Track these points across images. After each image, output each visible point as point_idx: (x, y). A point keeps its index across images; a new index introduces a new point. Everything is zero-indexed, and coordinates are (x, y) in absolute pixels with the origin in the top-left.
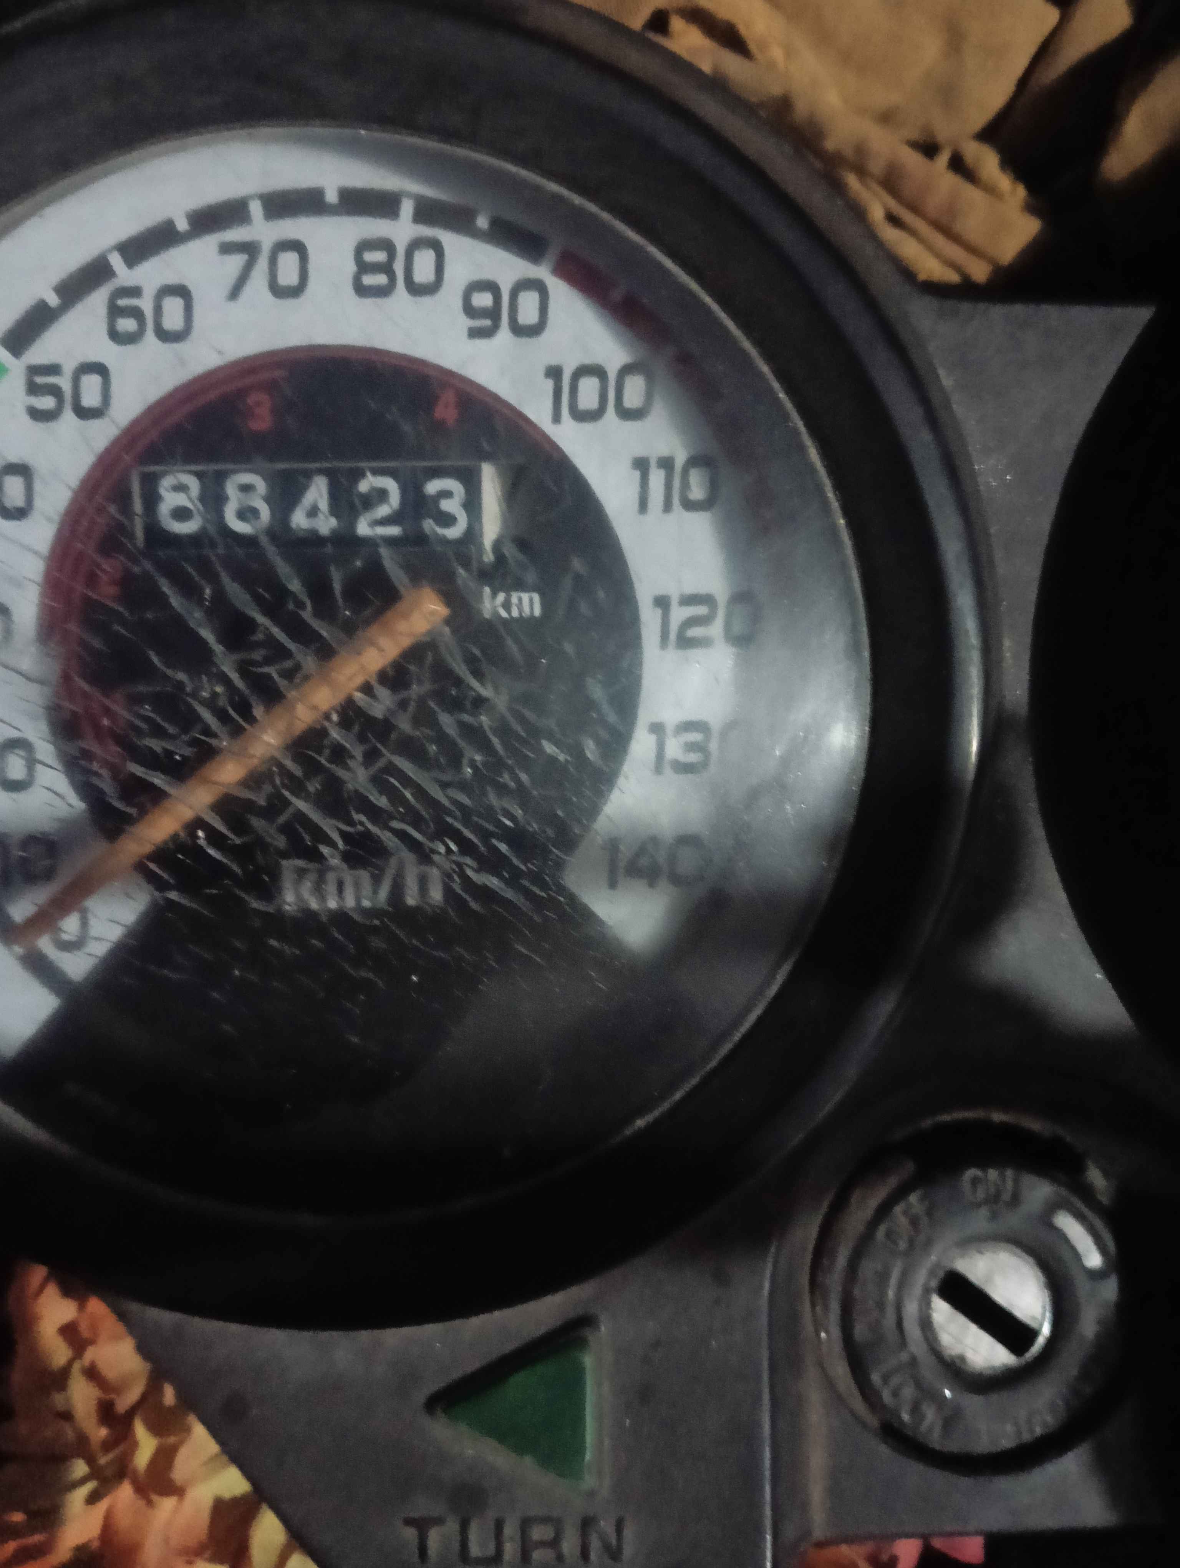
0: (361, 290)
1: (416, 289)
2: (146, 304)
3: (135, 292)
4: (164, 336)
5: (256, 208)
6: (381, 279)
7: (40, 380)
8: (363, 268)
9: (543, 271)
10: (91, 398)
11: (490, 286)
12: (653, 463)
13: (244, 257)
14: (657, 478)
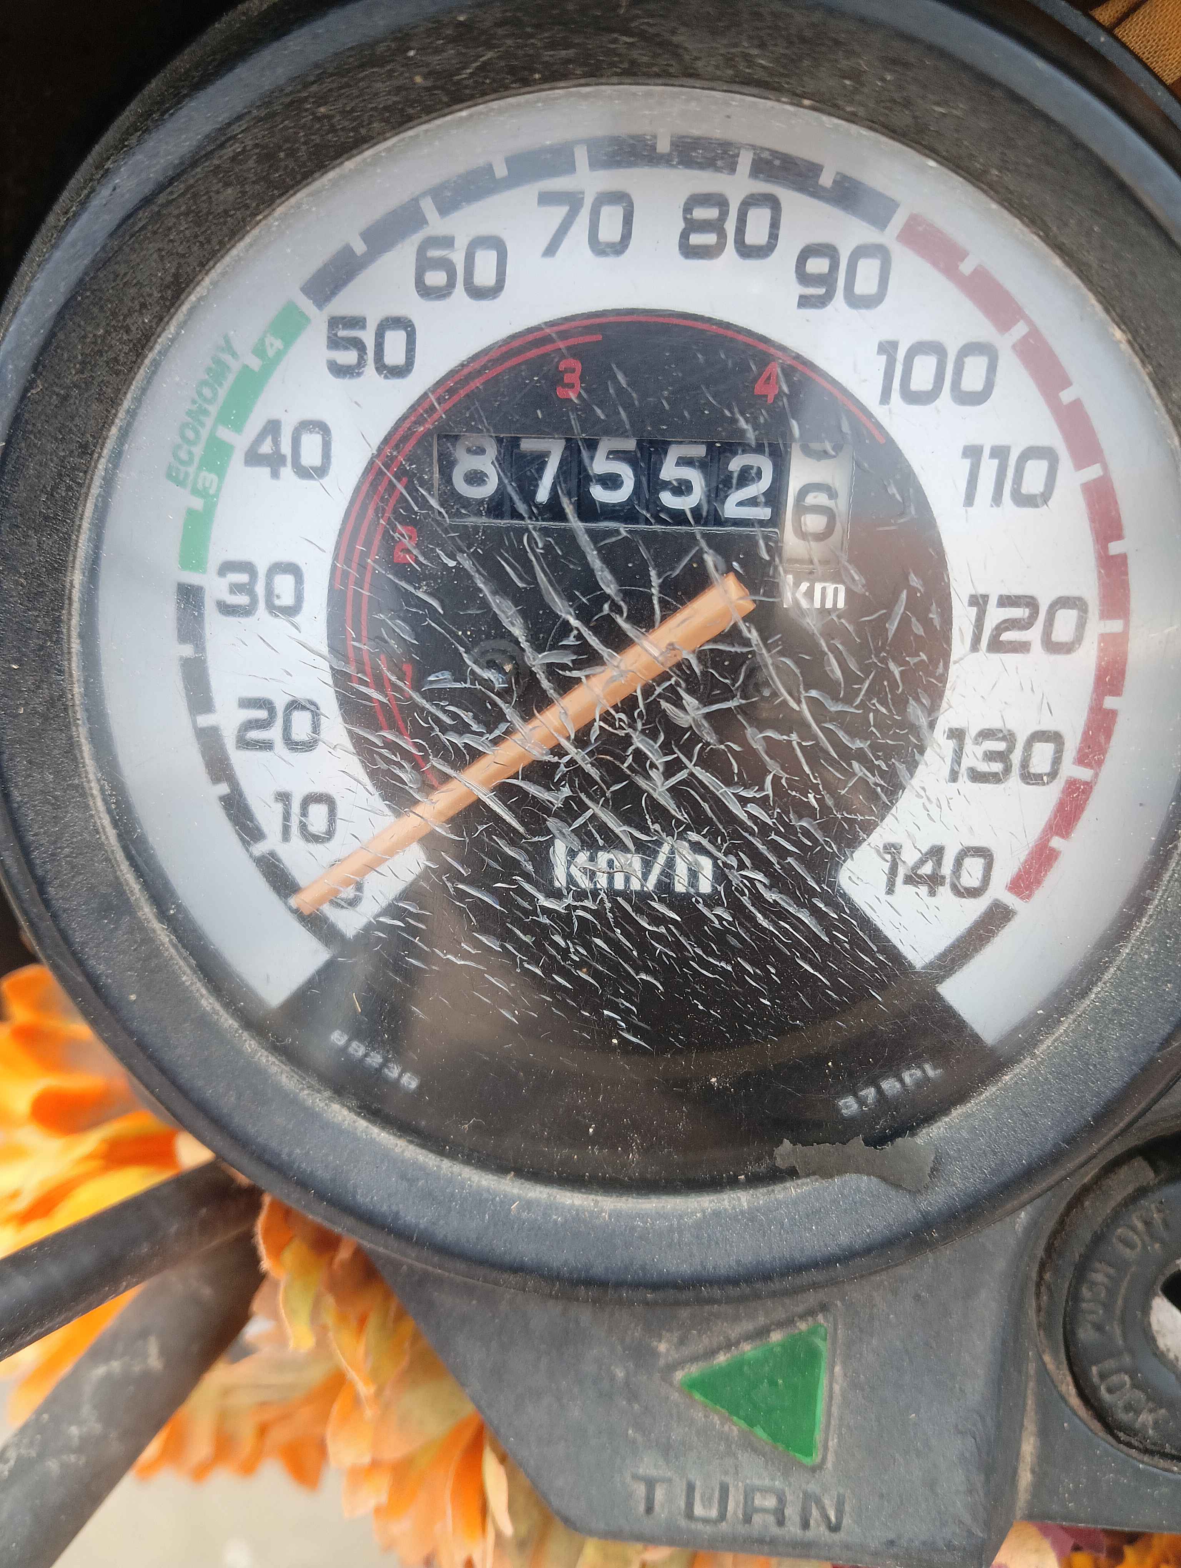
0: (689, 251)
1: (748, 252)
2: (458, 256)
3: (448, 242)
4: (475, 292)
5: (581, 155)
6: (710, 239)
7: (342, 333)
8: (692, 226)
9: (889, 237)
10: (395, 354)
11: (828, 251)
12: (986, 452)
13: (564, 210)
14: (989, 468)
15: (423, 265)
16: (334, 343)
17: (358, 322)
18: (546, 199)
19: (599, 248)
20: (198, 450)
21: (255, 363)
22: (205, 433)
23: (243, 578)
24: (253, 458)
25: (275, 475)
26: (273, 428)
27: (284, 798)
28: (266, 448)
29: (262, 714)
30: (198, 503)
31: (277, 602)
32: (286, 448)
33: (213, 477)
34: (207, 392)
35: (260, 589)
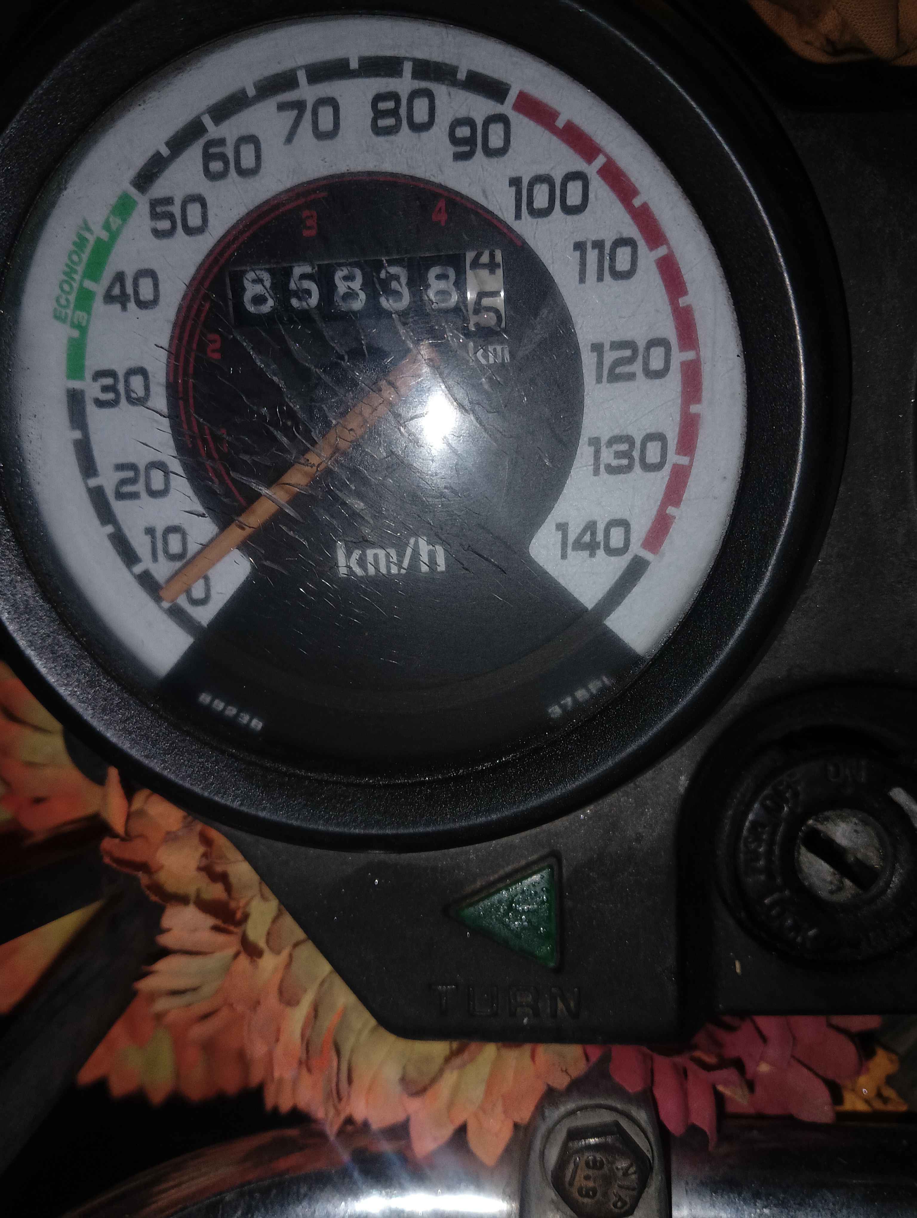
0: (378, 131)
1: (417, 128)
2: (229, 151)
3: (222, 142)
4: (242, 172)
5: (302, 77)
6: (391, 122)
7: (158, 210)
8: (378, 114)
9: (507, 108)
10: (194, 220)
11: (468, 122)
12: (589, 245)
13: (295, 112)
14: (592, 256)
15: (207, 157)
16: (155, 216)
17: (169, 201)
18: (282, 107)
19: (320, 135)
20: (72, 298)
21: (104, 235)
22: (75, 285)
23: (109, 381)
24: (109, 298)
25: (124, 308)
26: (120, 277)
27: (150, 531)
28: (116, 291)
29: (130, 474)
30: (76, 334)
31: (134, 395)
32: (130, 290)
33: (84, 314)
34: (75, 258)
35: (121, 387)
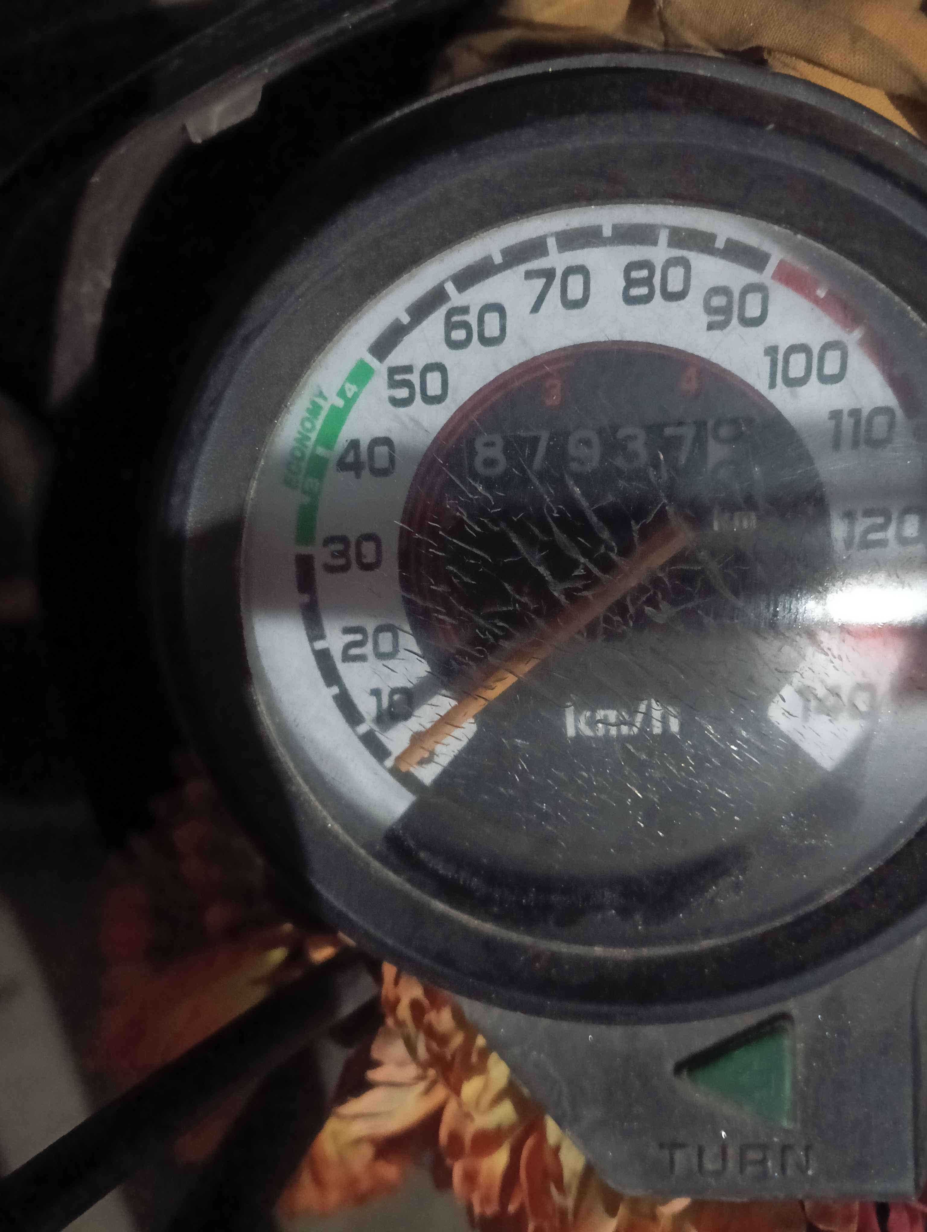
0: (629, 300)
1: (670, 297)
2: (472, 319)
3: (465, 310)
4: (486, 341)
5: (552, 244)
6: (643, 291)
7: (398, 377)
8: (630, 283)
9: (766, 277)
11: (725, 291)
12: (845, 414)
13: (542, 281)
14: (848, 425)
15: (450, 326)
16: (393, 384)
17: (408, 369)
18: (529, 275)
19: (569, 304)
20: (304, 464)
21: (340, 403)
22: (308, 452)
23: (339, 547)
24: (342, 465)
25: (358, 476)
26: (354, 445)
28: (350, 458)
29: (358, 637)
30: (306, 500)
31: (365, 561)
32: (364, 457)
33: (316, 481)
34: (308, 425)
35: (352, 552)
